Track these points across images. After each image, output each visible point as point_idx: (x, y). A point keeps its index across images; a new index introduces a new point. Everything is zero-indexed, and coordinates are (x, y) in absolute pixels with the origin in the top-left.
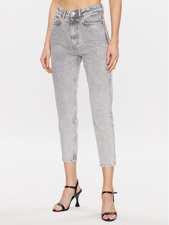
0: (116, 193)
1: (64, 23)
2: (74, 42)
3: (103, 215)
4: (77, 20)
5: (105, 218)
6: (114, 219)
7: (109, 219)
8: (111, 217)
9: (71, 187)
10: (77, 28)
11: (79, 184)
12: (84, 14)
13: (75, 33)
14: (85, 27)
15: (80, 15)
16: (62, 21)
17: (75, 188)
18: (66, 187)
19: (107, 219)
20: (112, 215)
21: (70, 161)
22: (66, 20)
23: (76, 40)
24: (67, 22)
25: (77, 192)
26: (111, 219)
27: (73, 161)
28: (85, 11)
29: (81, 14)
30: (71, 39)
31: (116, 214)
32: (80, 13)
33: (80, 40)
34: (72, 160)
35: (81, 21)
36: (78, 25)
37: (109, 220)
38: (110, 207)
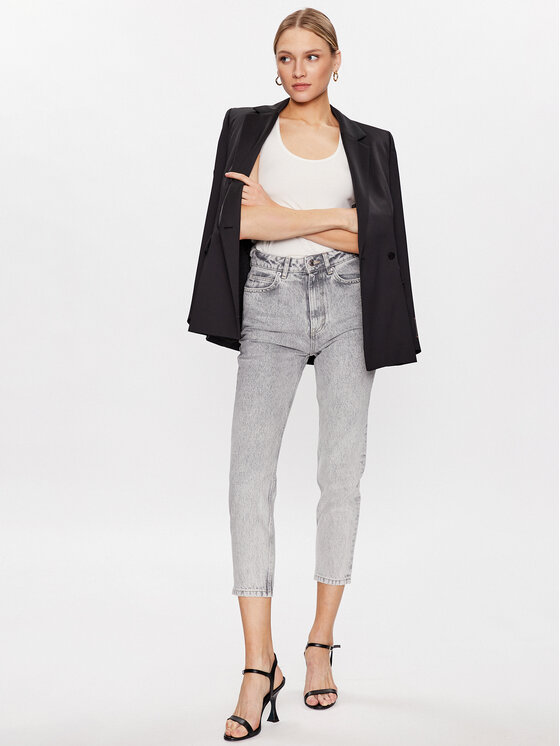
0: (339, 646)
1: (287, 285)
2: (316, 323)
3: (306, 696)
4: (323, 275)
5: (311, 701)
6: (332, 704)
7: (319, 704)
8: (324, 700)
9: (259, 672)
10: (322, 294)
11: (278, 664)
12: (335, 261)
13: (319, 304)
14: (340, 289)
15: (327, 265)
16: (281, 282)
17: (271, 676)
18: (247, 671)
19: (314, 704)
20: (326, 695)
21: (259, 594)
22: (292, 277)
23: (321, 318)
24: (294, 282)
25: (275, 687)
26: (325, 704)
27: (264, 594)
28: (337, 256)
29: (330, 260)
30: (305, 318)
31: (334, 692)
32: (327, 261)
33: (329, 318)
34: (262, 592)
35: (333, 278)
36: (325, 286)
37: (318, 707)
38: (323, 679)
